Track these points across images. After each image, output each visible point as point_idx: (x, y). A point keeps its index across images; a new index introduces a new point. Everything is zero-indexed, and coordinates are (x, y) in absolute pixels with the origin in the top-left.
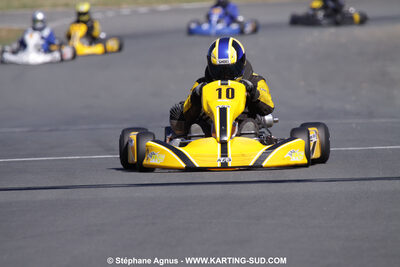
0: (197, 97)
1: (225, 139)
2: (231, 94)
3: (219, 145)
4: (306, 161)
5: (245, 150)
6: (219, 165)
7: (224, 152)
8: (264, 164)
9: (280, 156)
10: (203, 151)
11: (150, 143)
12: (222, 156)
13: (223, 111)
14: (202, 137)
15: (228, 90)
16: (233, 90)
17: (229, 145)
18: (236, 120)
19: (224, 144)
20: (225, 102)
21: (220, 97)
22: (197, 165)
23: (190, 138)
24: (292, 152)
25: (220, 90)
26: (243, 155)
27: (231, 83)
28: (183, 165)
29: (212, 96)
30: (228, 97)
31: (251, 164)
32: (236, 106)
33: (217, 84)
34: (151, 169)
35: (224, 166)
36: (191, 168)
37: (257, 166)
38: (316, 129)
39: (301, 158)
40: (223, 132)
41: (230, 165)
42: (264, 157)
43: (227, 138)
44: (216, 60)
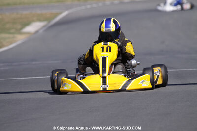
0: (91, 51)
1: (105, 75)
2: (109, 50)
3: (102, 78)
4: (151, 86)
6: (102, 89)
7: (105, 82)
8: (127, 89)
9: (137, 84)
10: (93, 82)
11: (63, 78)
12: (103, 85)
13: (104, 59)
14: (92, 74)
15: (107, 47)
16: (110, 47)
17: (107, 78)
18: (112, 64)
19: (104, 78)
20: (105, 54)
21: (103, 51)
22: (90, 90)
23: (86, 75)
24: (143, 82)
25: (103, 48)
26: (115, 84)
27: (109, 44)
28: (82, 90)
29: (99, 52)
30: (107, 51)
31: (120, 89)
32: (112, 56)
33: (102, 44)
35: (105, 90)
36: (86, 91)
37: (123, 90)
38: (159, 68)
40: (104, 71)
41: (108, 89)
42: (126, 84)
43: (106, 74)
44: (104, 30)
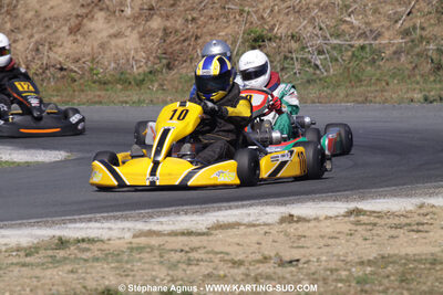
1: (158, 159)
2: (183, 115)
3: (152, 165)
4: (238, 182)
6: (148, 183)
7: (153, 172)
8: (189, 183)
12: (151, 175)
13: (166, 131)
15: (183, 111)
16: (187, 111)
17: (160, 165)
19: (156, 164)
20: (173, 123)
21: (172, 118)
22: (128, 183)
24: (220, 173)
25: (175, 111)
26: (170, 174)
27: (189, 105)
28: (116, 183)
29: (165, 117)
30: (178, 119)
31: (177, 183)
40: (158, 152)
41: (158, 183)
42: (190, 175)
43: (160, 158)
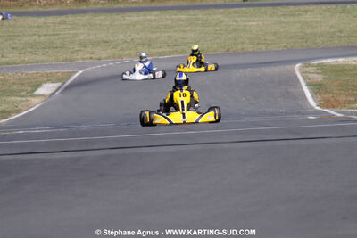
0: (172, 97)
1: (184, 112)
2: (185, 95)
3: (182, 115)
4: (215, 120)
5: (192, 116)
6: (182, 122)
8: (200, 122)
9: (206, 118)
10: (176, 117)
11: (155, 115)
12: (183, 119)
13: (182, 102)
15: (183, 94)
17: (186, 114)
19: (184, 114)
20: (182, 98)
22: (174, 123)
26: (191, 118)
27: (184, 92)
28: (168, 123)
29: (177, 96)
30: (183, 96)
31: (194, 122)
32: (187, 100)
33: (179, 92)
34: (155, 125)
35: (184, 122)
36: (171, 123)
37: (197, 122)
39: (213, 119)
40: (183, 110)
41: (186, 122)
42: (198, 119)
44: (178, 78)
